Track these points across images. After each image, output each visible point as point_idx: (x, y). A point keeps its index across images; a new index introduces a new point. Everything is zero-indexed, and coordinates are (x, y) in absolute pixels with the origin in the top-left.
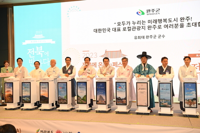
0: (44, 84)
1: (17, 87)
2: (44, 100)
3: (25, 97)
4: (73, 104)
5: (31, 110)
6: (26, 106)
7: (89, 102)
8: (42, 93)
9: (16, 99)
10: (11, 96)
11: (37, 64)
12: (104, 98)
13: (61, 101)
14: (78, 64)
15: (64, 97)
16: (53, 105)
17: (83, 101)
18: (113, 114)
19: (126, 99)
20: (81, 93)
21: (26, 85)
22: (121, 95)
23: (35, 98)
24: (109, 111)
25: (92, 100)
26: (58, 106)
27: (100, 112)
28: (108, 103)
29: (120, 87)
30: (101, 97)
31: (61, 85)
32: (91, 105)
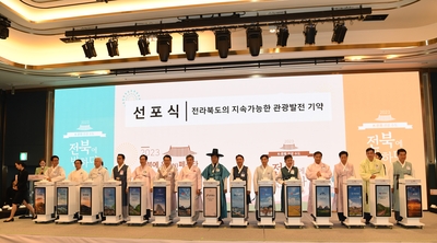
0: (86, 190)
1: (50, 193)
2: (86, 210)
3: (61, 206)
5: (68, 223)
6: (63, 219)
7: (144, 213)
8: (83, 202)
9: (49, 209)
10: (43, 206)
11: (78, 164)
12: (163, 207)
13: (108, 211)
15: (111, 206)
16: (97, 217)
17: (137, 211)
18: (174, 228)
19: (190, 208)
20: (134, 203)
21: (62, 191)
22: (185, 204)
23: (73, 208)
24: (170, 224)
25: (148, 211)
26: (104, 219)
27: (158, 225)
28: (168, 213)
29: (183, 193)
30: (159, 206)
31: (109, 192)
32: (147, 217)
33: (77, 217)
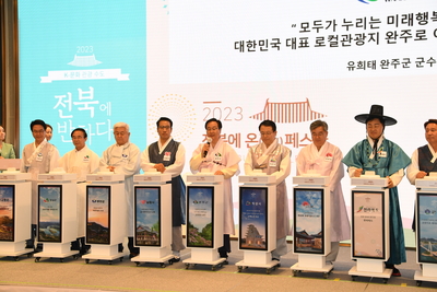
0: (98, 191)
1: (24, 196)
2: (98, 233)
3: (46, 225)
4: (176, 247)
5: (61, 261)
6: (50, 250)
7: (218, 242)
8: (93, 217)
9: (22, 231)
10: (10, 224)
11: (79, 137)
12: (261, 231)
13: (143, 237)
14: (190, 138)
15: (150, 226)
16: (121, 248)
17: (203, 239)
18: (284, 279)
19: (321, 235)
20: (198, 217)
21: (48, 192)
22: (310, 226)
23: (73, 229)
24: (275, 270)
26: (135, 252)
27: (249, 270)
28: (272, 245)
29: (306, 202)
30: (253, 230)
31: (145, 196)
32: (224, 251)
33: (80, 247)
